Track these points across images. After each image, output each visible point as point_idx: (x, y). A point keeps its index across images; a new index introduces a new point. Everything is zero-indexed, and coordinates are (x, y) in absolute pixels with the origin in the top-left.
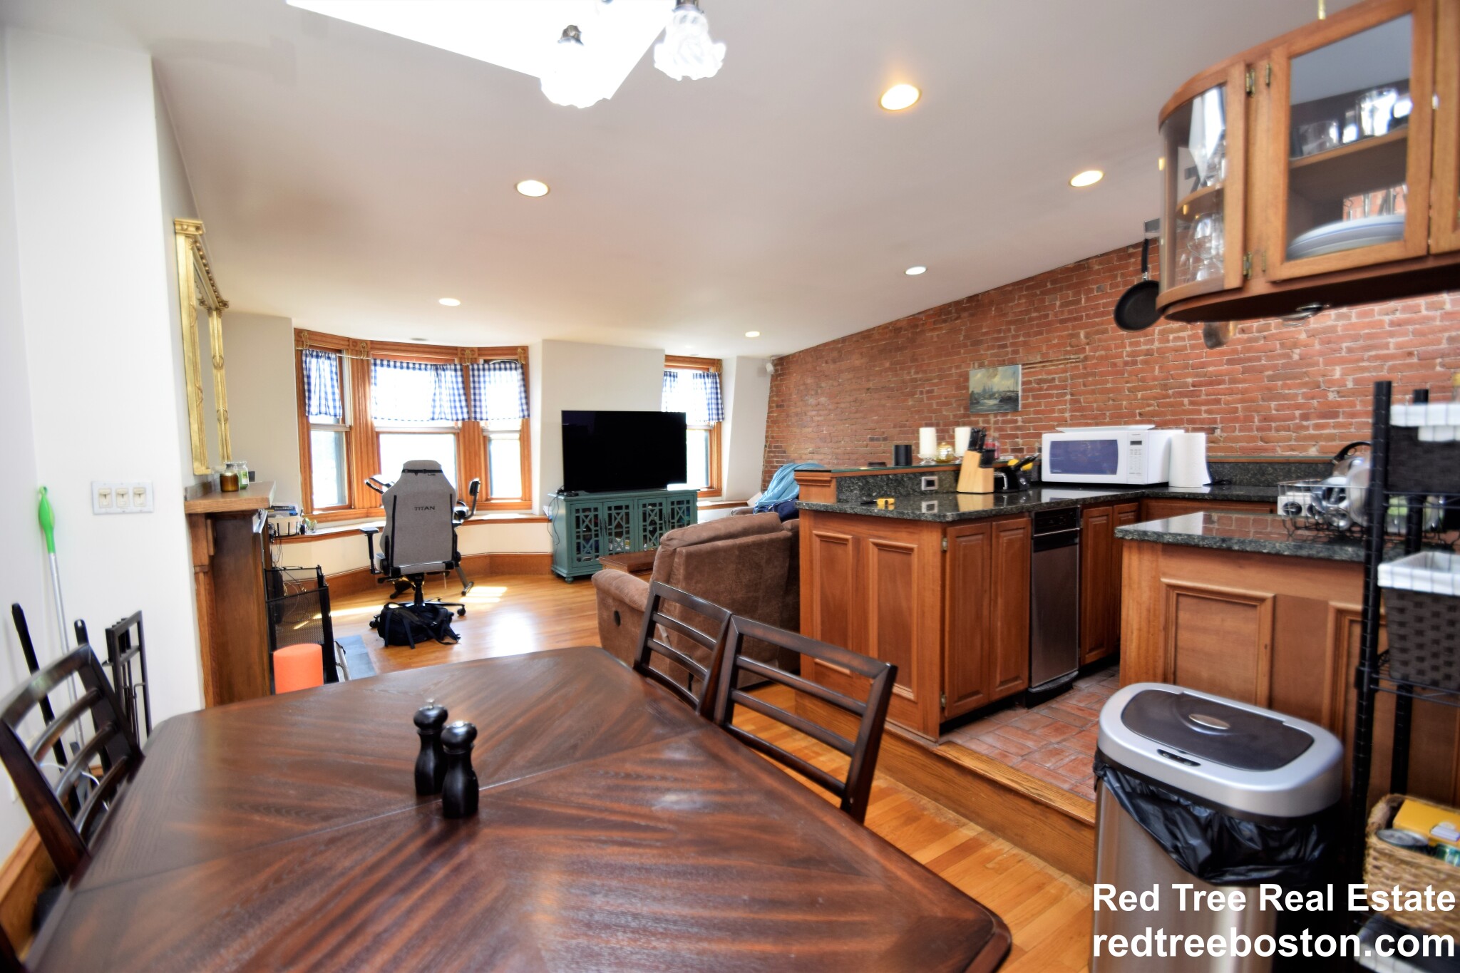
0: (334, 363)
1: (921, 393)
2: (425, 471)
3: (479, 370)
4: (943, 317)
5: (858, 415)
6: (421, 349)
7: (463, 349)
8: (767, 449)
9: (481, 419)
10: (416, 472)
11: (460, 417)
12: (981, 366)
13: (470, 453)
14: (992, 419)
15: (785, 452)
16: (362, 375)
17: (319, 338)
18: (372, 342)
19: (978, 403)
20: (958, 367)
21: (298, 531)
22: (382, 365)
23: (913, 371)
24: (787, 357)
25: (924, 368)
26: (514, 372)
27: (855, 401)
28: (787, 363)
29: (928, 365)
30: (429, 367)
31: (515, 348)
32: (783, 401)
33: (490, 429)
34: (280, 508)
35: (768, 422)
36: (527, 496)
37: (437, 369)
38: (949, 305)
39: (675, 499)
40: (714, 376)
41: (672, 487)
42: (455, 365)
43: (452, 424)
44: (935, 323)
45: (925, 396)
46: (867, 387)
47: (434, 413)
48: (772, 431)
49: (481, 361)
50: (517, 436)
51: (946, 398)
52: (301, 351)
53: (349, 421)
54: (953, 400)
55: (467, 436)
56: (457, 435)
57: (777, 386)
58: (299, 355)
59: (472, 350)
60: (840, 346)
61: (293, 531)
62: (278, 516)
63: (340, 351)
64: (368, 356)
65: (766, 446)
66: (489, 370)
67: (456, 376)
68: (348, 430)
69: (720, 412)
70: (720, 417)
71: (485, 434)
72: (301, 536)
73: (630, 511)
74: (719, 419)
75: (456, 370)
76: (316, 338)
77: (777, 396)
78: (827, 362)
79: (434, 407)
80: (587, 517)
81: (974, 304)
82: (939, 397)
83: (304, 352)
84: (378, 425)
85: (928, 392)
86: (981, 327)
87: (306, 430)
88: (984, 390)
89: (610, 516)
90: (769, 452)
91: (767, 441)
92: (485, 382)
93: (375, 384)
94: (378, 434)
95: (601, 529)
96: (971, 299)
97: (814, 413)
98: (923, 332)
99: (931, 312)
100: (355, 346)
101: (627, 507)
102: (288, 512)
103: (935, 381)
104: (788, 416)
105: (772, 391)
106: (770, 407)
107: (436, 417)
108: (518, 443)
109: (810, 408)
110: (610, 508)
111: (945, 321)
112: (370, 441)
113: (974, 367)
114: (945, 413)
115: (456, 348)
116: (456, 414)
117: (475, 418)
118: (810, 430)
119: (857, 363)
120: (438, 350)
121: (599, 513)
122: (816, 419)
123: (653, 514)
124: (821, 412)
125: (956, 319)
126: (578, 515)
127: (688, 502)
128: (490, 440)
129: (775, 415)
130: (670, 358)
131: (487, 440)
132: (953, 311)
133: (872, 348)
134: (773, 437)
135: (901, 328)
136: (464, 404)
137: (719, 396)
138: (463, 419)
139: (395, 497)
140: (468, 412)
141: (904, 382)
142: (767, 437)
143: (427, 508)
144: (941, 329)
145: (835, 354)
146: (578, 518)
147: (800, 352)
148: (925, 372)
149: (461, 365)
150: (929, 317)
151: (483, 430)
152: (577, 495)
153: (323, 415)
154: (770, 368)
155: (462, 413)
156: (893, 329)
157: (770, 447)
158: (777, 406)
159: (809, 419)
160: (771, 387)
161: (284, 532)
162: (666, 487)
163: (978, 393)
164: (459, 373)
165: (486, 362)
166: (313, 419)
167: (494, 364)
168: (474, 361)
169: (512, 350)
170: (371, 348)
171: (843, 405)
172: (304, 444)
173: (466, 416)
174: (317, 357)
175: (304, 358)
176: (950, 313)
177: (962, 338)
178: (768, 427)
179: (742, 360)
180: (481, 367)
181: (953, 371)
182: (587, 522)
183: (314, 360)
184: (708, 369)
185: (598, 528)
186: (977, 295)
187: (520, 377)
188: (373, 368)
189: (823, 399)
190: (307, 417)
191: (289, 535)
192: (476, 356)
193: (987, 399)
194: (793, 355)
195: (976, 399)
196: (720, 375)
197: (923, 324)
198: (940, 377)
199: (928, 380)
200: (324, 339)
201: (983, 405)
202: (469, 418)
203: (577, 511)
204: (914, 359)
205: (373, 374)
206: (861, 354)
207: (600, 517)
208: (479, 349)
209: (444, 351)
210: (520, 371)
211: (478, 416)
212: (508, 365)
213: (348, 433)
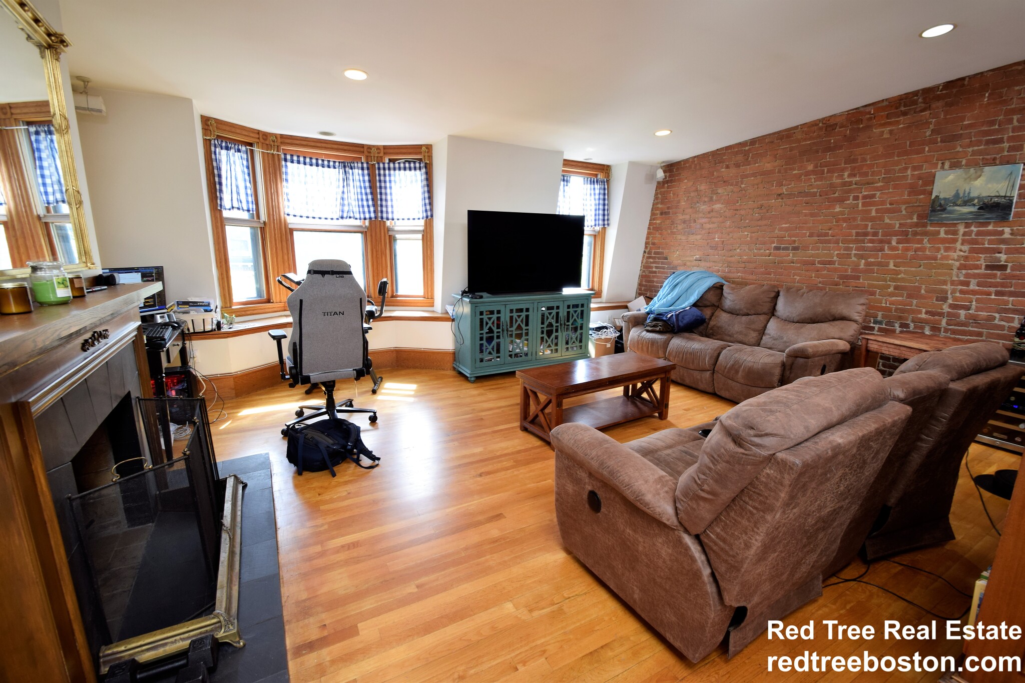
0: (245, 156)
1: (856, 198)
2: (333, 273)
3: (384, 169)
4: (903, 109)
5: (764, 222)
6: (329, 146)
7: (370, 147)
8: (646, 255)
9: (388, 219)
10: (323, 273)
11: (367, 216)
12: (955, 166)
13: (377, 252)
14: (962, 229)
15: (666, 258)
16: (274, 173)
17: (228, 128)
18: (282, 136)
19: (944, 210)
20: (914, 168)
21: (214, 327)
22: (292, 162)
23: (846, 174)
24: (679, 163)
25: (865, 170)
26: (418, 172)
27: (761, 207)
28: (678, 169)
29: (871, 166)
30: (337, 164)
31: (420, 146)
32: (668, 208)
33: (396, 228)
34: (195, 304)
35: (649, 228)
36: (430, 294)
37: (345, 167)
38: (915, 93)
39: (571, 303)
40: (603, 182)
41: (567, 291)
42: (362, 163)
43: (358, 223)
44: (888, 117)
45: (860, 202)
46: (779, 192)
47: (343, 211)
48: (654, 238)
49: (387, 161)
50: (420, 236)
51: (890, 204)
52: (210, 140)
53: (263, 217)
54: (903, 207)
55: (374, 235)
56: (364, 234)
57: (662, 194)
58: (207, 143)
60: (747, 148)
61: (208, 328)
62: (192, 313)
63: (251, 145)
64: (278, 151)
65: (645, 252)
66: (395, 169)
67: (363, 175)
68: (263, 226)
69: (606, 218)
70: (606, 222)
71: (390, 233)
72: (217, 332)
73: (530, 313)
74: (604, 225)
75: (363, 169)
76: (224, 127)
77: (662, 203)
78: (727, 167)
79: (343, 205)
80: (490, 319)
81: (954, 90)
82: (883, 203)
83: (212, 142)
84: (292, 221)
85: (865, 197)
86: (963, 119)
87: (219, 224)
88: (957, 195)
89: (511, 318)
90: (649, 258)
91: (646, 247)
92: (390, 181)
93: (287, 180)
94: (292, 232)
95: (503, 330)
96: (949, 85)
97: (704, 220)
98: (868, 127)
99: (885, 103)
100: (265, 140)
101: (527, 310)
102: (202, 309)
103: (880, 184)
104: (673, 223)
105: (656, 198)
106: (653, 214)
107: (345, 215)
108: (420, 244)
109: (701, 215)
110: (511, 311)
111: (905, 114)
112: (284, 237)
113: (943, 168)
114: (887, 221)
115: (362, 146)
116: (364, 213)
117: (382, 218)
118: (699, 237)
119: (768, 166)
120: (345, 148)
121: (502, 315)
122: (708, 226)
123: (550, 317)
124: (713, 220)
125: (922, 111)
126: (482, 317)
127: (582, 305)
128: (395, 240)
129: (658, 222)
130: (567, 163)
131: (392, 240)
132: (920, 100)
133: (791, 149)
134: (654, 244)
135: (836, 124)
136: (370, 203)
137: (606, 202)
138: (370, 218)
139: (301, 301)
140: (375, 212)
141: (832, 185)
142: (646, 243)
143: (335, 313)
144: (898, 123)
145: (740, 158)
146: (481, 320)
147: (695, 157)
148: (866, 174)
149: (367, 163)
150: (884, 109)
151: (389, 230)
152: (481, 297)
153: (235, 210)
154: (660, 174)
155: (369, 212)
156: (827, 125)
157: (649, 253)
158: (662, 214)
159: (698, 226)
160: (656, 194)
161: (199, 328)
162: (561, 290)
163: (945, 199)
164: (366, 172)
165: (392, 161)
166: (226, 214)
167: (399, 163)
168: (380, 160)
169: (416, 149)
170: (281, 143)
171: (743, 212)
172: (218, 238)
173: (373, 215)
174: (227, 148)
175: (213, 149)
176: (915, 103)
177: (928, 133)
178: (649, 234)
179: (633, 165)
180: (386, 166)
181: (909, 172)
182: (490, 324)
183: (224, 152)
184: (596, 175)
185: (500, 330)
186: (963, 79)
187: (424, 176)
188: (283, 163)
189: (717, 206)
190: (220, 211)
191: (204, 332)
192: (381, 154)
193: (959, 206)
194: (686, 161)
195: (940, 205)
196: (608, 181)
197: (870, 119)
198: (887, 181)
199: (868, 184)
200: (233, 130)
201: (950, 212)
202: (376, 217)
203: (481, 313)
204: (850, 160)
205: (284, 170)
206: (775, 157)
207: (502, 319)
208: (385, 147)
209: (351, 148)
210: (424, 170)
211: (385, 215)
212: (412, 165)
213: (263, 229)
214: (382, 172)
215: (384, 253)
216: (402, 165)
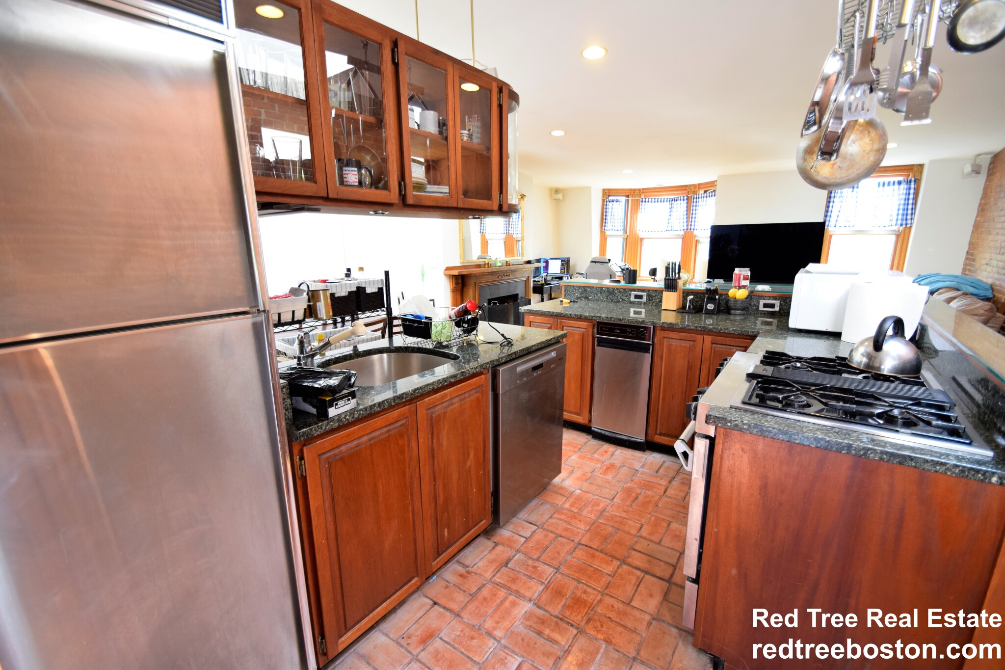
0: (624, 203)
2: (599, 262)
3: (698, 198)
6: (668, 189)
7: (690, 186)
8: (967, 256)
9: (695, 230)
10: (595, 262)
11: (682, 228)
13: (687, 250)
16: (636, 208)
17: (616, 191)
18: (643, 189)
22: (645, 202)
30: (669, 200)
33: (699, 236)
35: (973, 227)
37: (673, 201)
40: (909, 181)
42: (684, 197)
43: (677, 233)
47: (668, 227)
48: (973, 237)
53: (628, 233)
55: (687, 240)
56: (682, 238)
57: (986, 188)
58: (603, 201)
59: (695, 186)
63: (628, 197)
64: (640, 197)
66: (707, 197)
67: (683, 204)
69: (909, 217)
70: (910, 222)
71: (696, 239)
74: (907, 224)
75: (683, 200)
76: (614, 191)
77: (984, 198)
79: (668, 223)
83: (606, 200)
84: (641, 235)
87: (604, 238)
90: (967, 258)
92: (700, 206)
93: (641, 212)
94: (642, 239)
100: (635, 193)
104: (984, 221)
105: (983, 192)
106: (977, 213)
107: (670, 229)
112: (637, 243)
115: (686, 186)
116: (680, 227)
118: (992, 238)
120: (676, 189)
128: (698, 243)
134: (972, 244)
136: (685, 220)
137: (912, 202)
138: (685, 231)
140: (687, 226)
142: (969, 243)
149: (687, 196)
151: (695, 236)
153: (613, 231)
155: (684, 226)
157: (969, 253)
158: (982, 210)
159: (994, 226)
165: (705, 192)
166: (607, 233)
167: (709, 193)
168: (695, 193)
170: (642, 193)
172: (602, 245)
173: (685, 228)
174: (612, 201)
175: (606, 203)
178: (972, 232)
180: (700, 196)
183: (610, 203)
184: (901, 176)
188: (641, 203)
190: (604, 232)
192: (697, 189)
196: (917, 181)
200: (618, 191)
202: (687, 229)
205: (640, 207)
208: (699, 185)
209: (679, 188)
211: (692, 228)
212: (711, 194)
213: (627, 239)
214: (695, 200)
215: (690, 252)
216: (708, 195)
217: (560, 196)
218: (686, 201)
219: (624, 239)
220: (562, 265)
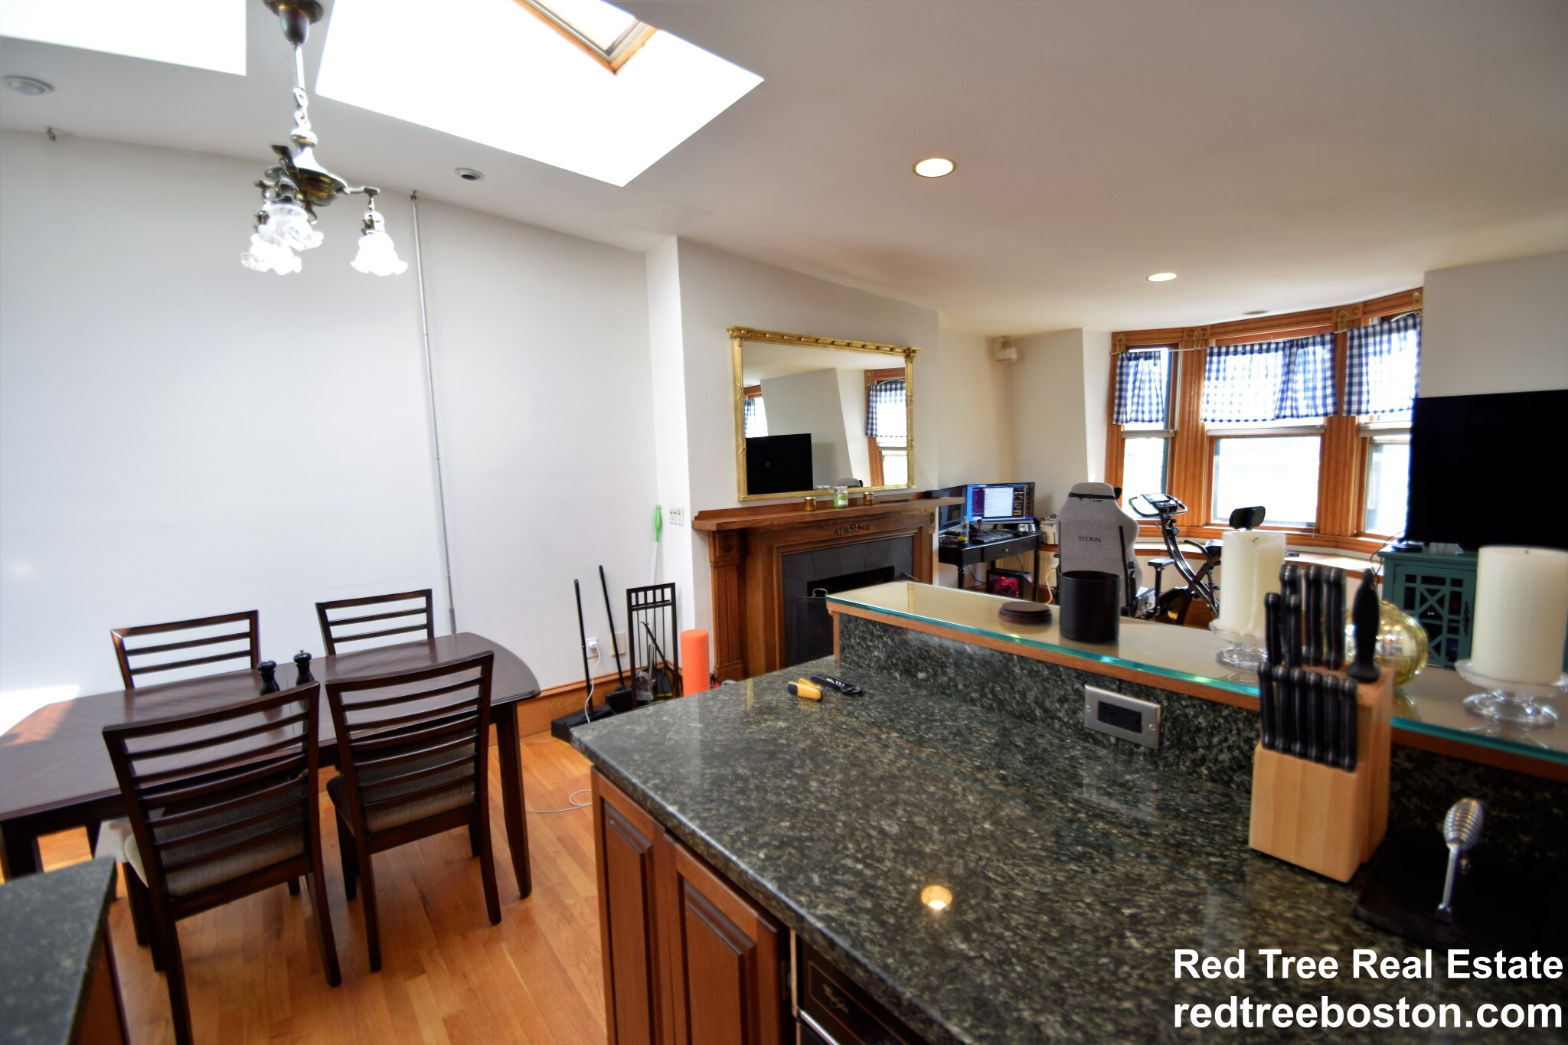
2: (1091, 497)
3: (1360, 337)
6: (1276, 323)
7: (1339, 310)
9: (1359, 412)
10: (1081, 496)
11: (1321, 411)
13: (1337, 463)
16: (1196, 371)
17: (1142, 337)
18: (1213, 326)
22: (1219, 354)
26: (1412, 332)
30: (1281, 345)
31: (1407, 294)
33: (1372, 427)
37: (1292, 347)
42: (1323, 335)
43: (1315, 422)
47: (1282, 410)
49: (1374, 322)
50: (1407, 436)
52: (1115, 356)
53: (1177, 425)
55: (1333, 438)
56: (1323, 436)
58: (1114, 359)
59: (1353, 308)
63: (1175, 345)
64: (1204, 346)
66: (1391, 331)
67: (1323, 353)
68: (1176, 435)
71: (1362, 435)
75: (1323, 344)
79: (1282, 400)
80: (1435, 594)
83: (1118, 356)
84: (1212, 429)
87: (1117, 439)
92: (1373, 354)
93: (1209, 378)
94: (1214, 440)
100: (1194, 336)
107: (1288, 413)
115: (1329, 310)
116: (1315, 407)
117: (1349, 411)
120: (1301, 319)
121: (1465, 591)
126: (1410, 585)
128: (1371, 445)
131: (1366, 444)
136: (1330, 391)
138: (1328, 415)
140: (1336, 404)
143: (1091, 539)
146: (1410, 591)
149: (1332, 334)
151: (1362, 429)
153: (1140, 422)
155: (1326, 405)
165: (1383, 320)
166: (1127, 427)
168: (1354, 324)
169: (1404, 298)
170: (1209, 335)
172: (1112, 453)
173: (1330, 409)
174: (1136, 358)
175: (1119, 363)
180: (1366, 331)
182: (1436, 603)
183: (1133, 363)
185: (1459, 618)
187: (1415, 339)
188: (1209, 359)
190: (1120, 425)
192: (1360, 315)
200: (1149, 336)
202: (1337, 413)
203: (1411, 578)
205: (1208, 366)
207: (1465, 598)
208: (1366, 304)
209: (1309, 318)
210: (1417, 329)
211: (1355, 408)
212: (1401, 323)
213: (1173, 439)
214: (1356, 342)
215: (1347, 466)
216: (1394, 325)
217: (1012, 353)
218: (1328, 347)
219: (1166, 439)
220: (1016, 498)
